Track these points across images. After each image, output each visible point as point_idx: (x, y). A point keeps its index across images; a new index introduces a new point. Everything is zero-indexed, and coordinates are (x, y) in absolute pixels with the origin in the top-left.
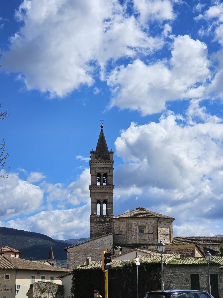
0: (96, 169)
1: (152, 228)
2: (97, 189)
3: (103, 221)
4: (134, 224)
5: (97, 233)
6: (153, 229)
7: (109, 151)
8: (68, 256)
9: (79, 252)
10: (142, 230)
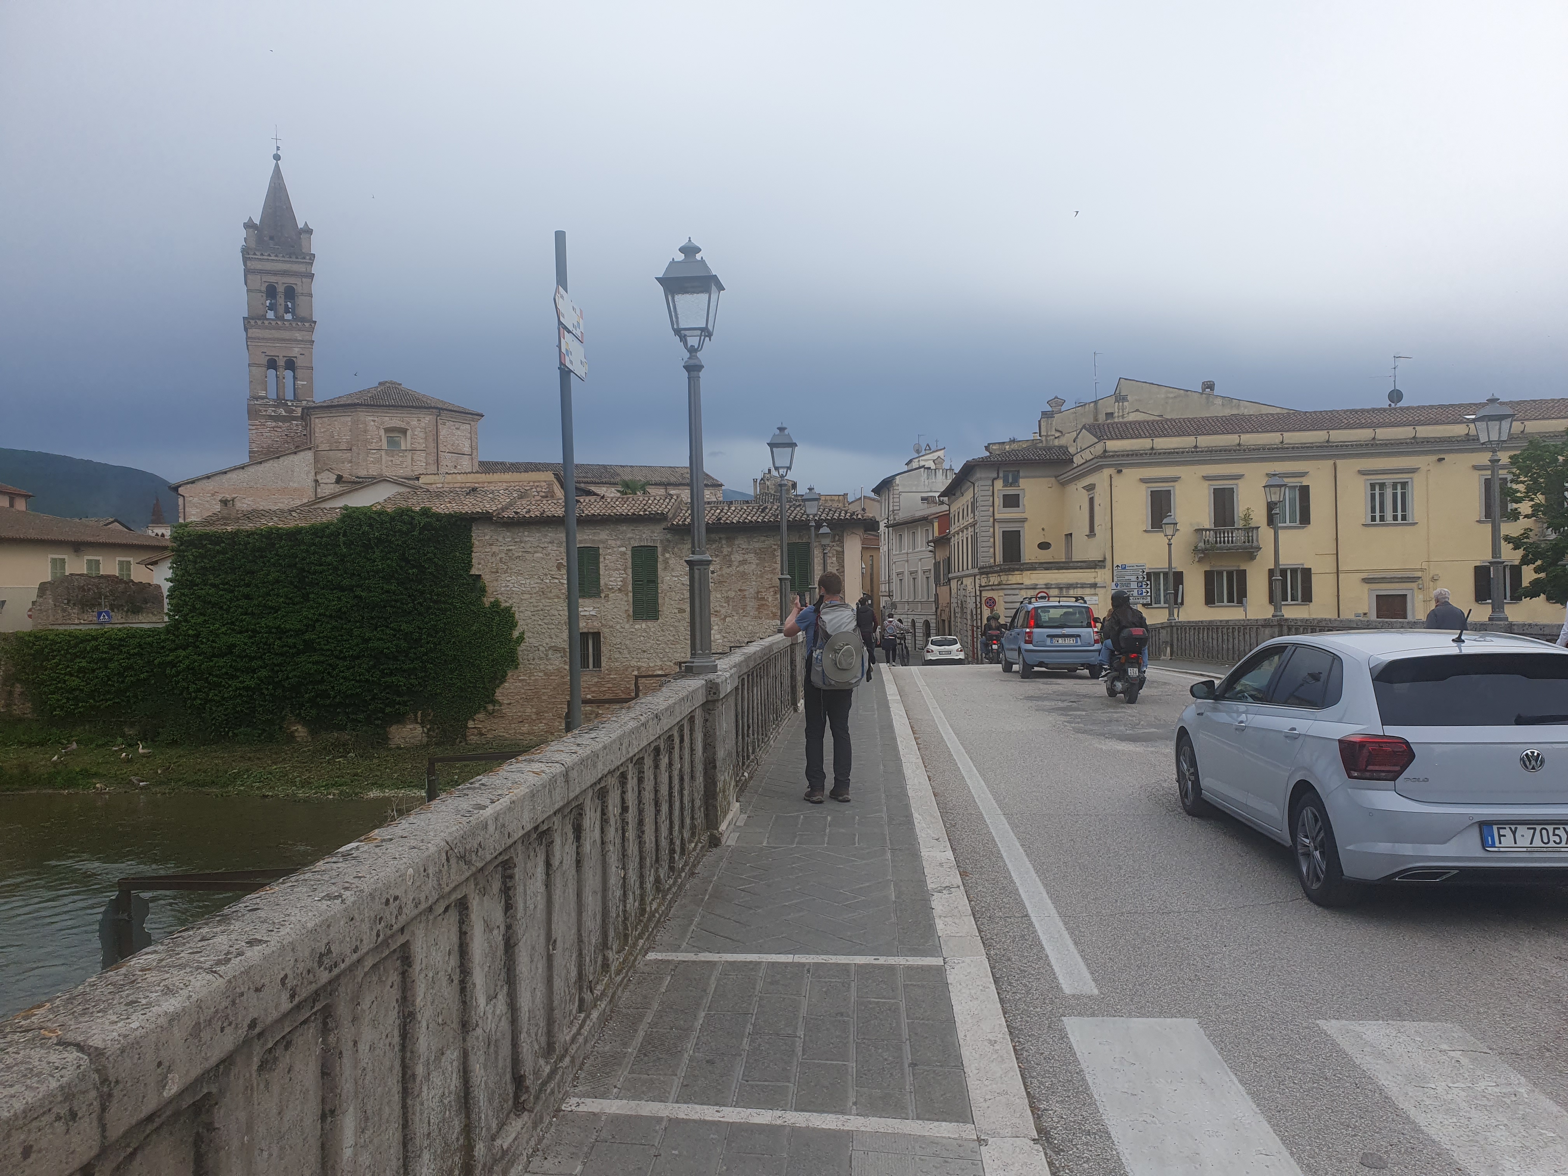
0: (261, 272)
1: (422, 435)
2: (266, 328)
3: (284, 414)
4: (372, 423)
5: (269, 447)
6: (426, 438)
7: (301, 225)
8: (181, 507)
9: (213, 495)
10: (397, 439)
